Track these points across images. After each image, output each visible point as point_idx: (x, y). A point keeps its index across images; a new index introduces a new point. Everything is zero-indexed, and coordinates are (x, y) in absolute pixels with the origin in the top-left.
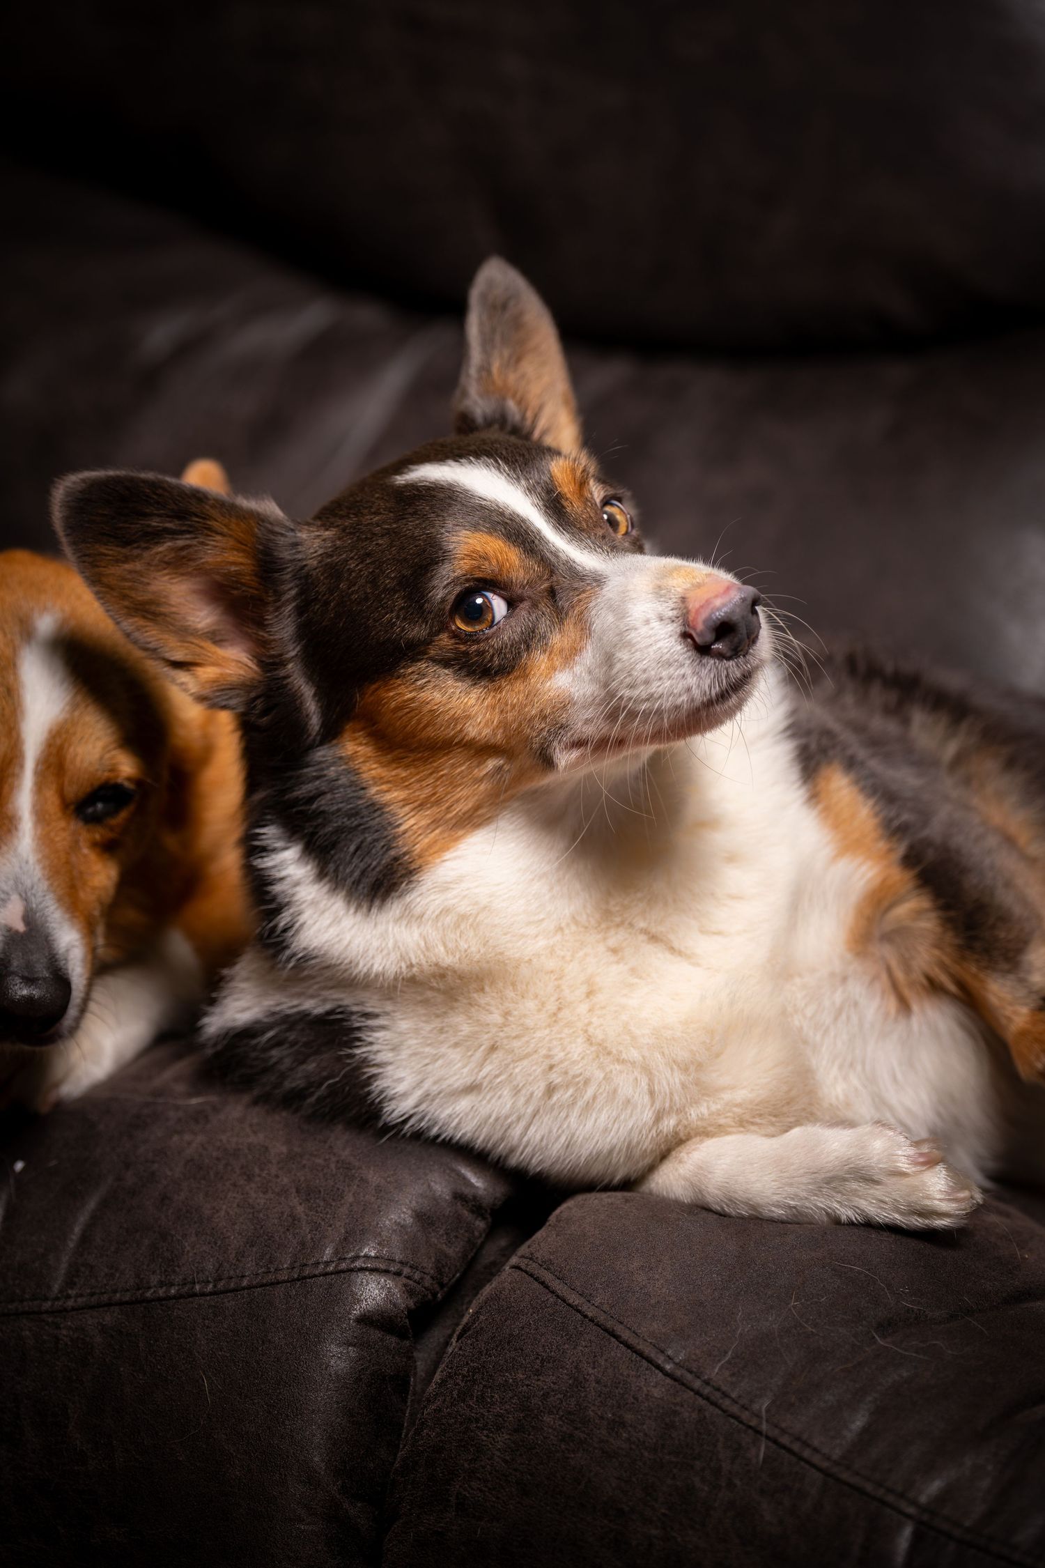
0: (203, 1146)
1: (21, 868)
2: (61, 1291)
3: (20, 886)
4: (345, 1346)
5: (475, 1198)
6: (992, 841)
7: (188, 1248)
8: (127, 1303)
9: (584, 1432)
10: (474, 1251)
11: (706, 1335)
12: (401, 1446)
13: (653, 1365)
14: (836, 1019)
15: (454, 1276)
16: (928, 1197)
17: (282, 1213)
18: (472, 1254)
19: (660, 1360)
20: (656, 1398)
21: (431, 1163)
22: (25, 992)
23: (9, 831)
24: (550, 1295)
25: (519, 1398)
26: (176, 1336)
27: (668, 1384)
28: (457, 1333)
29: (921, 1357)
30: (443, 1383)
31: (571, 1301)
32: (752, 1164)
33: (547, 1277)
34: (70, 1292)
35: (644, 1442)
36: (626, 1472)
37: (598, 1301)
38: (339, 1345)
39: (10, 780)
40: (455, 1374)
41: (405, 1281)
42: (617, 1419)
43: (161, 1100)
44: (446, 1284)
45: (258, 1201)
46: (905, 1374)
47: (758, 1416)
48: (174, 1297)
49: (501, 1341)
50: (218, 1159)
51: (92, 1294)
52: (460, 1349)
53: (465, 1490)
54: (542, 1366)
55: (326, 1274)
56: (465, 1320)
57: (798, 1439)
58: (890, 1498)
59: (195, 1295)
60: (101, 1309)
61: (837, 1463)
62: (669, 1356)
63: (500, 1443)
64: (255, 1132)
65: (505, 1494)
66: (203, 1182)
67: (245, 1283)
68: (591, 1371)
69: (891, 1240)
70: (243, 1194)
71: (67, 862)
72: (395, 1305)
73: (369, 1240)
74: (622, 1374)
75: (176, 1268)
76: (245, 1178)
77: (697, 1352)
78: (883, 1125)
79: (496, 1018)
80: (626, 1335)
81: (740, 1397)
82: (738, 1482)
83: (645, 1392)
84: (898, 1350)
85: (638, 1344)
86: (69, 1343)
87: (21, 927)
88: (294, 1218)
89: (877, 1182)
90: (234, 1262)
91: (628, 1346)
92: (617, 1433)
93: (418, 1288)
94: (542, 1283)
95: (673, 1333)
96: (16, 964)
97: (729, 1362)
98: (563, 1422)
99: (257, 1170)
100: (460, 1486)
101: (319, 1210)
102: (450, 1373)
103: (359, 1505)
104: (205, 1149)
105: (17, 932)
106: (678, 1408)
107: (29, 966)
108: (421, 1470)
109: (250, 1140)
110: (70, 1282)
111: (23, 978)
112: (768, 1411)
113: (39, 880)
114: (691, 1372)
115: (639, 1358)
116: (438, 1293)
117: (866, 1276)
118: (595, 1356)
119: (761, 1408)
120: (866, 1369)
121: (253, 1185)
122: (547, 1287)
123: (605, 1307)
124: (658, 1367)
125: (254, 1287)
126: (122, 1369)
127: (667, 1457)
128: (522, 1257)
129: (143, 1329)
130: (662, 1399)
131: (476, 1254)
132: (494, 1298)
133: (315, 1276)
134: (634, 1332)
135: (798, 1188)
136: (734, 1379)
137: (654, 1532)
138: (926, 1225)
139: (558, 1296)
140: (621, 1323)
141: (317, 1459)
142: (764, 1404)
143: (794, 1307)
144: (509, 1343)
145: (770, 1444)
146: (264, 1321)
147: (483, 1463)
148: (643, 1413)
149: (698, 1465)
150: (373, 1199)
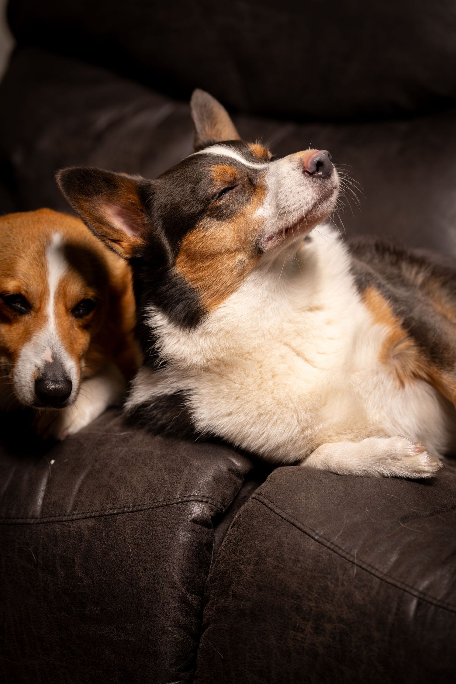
0: (126, 452)
1: (50, 336)
2: (71, 512)
3: (50, 344)
4: (186, 532)
5: (237, 470)
6: (438, 318)
7: (122, 494)
8: (97, 516)
9: (283, 565)
10: (238, 492)
11: (331, 524)
12: (210, 572)
13: (310, 536)
14: (375, 388)
15: (229, 502)
16: (420, 465)
17: (159, 478)
18: (237, 493)
19: (313, 534)
20: (312, 550)
21: (219, 457)
22: (53, 387)
23: (45, 322)
24: (268, 509)
25: (257, 551)
26: (118, 529)
27: (317, 544)
28: (231, 525)
29: (419, 531)
30: (226, 545)
31: (276, 512)
32: (349, 454)
33: (267, 502)
34: (74, 512)
35: (307, 568)
36: (300, 580)
37: (287, 511)
38: (183, 532)
39: (44, 301)
40: (231, 542)
41: (209, 505)
42: (296, 559)
43: (109, 434)
44: (227, 505)
45: (149, 474)
46: (412, 538)
47: (353, 556)
48: (116, 514)
49: (249, 528)
50: (133, 457)
51: (83, 513)
52: (232, 532)
53: (236, 589)
54: (266, 538)
55: (178, 503)
56: (234, 520)
57: (369, 565)
58: (407, 589)
59: (125, 513)
60: (87, 519)
61: (386, 575)
62: (316, 533)
63: (249, 570)
64: (148, 446)
65: (252, 590)
66: (127, 466)
67: (145, 507)
68: (285, 540)
69: (406, 484)
70: (143, 471)
71: (69, 334)
72: (206, 515)
73: (195, 489)
74: (298, 541)
75: (117, 502)
76: (144, 464)
77: (328, 531)
78: (401, 436)
79: (238, 386)
80: (299, 525)
81: (346, 549)
82: (346, 584)
83: (308, 548)
84: (409, 528)
85: (304, 528)
86: (75, 533)
87: (51, 360)
88: (164, 481)
89: (399, 460)
90: (140, 499)
91: (300, 529)
92: (296, 565)
93: (215, 507)
94: (265, 505)
95: (318, 524)
96: (50, 375)
97: (341, 535)
98: (275, 561)
99: (149, 461)
100: (234, 588)
101: (174, 477)
102: (228, 542)
103: (193, 596)
104: (127, 453)
105: (49, 362)
106: (321, 554)
107: (54, 376)
108: (218, 581)
109: (145, 449)
110: (74, 509)
111: (52, 381)
112: (357, 554)
113: (58, 341)
114: (326, 539)
115: (304, 534)
116: (223, 509)
117: (396, 498)
118: (287, 534)
119: (354, 553)
120: (397, 536)
121: (147, 468)
122: (267, 506)
123: (291, 514)
124: (313, 538)
125: (148, 509)
126: (96, 543)
127: (317, 574)
128: (257, 494)
129: (104, 527)
130: (314, 550)
131: (238, 493)
132: (246, 511)
133: (173, 504)
134: (302, 523)
135: (367, 463)
136: (343, 542)
137: (312, 604)
138: (419, 476)
139: (271, 510)
140: (297, 520)
141: (176, 578)
142: (355, 552)
143: (367, 512)
144: (252, 529)
145: (358, 568)
146: (153, 523)
147: (242, 578)
148: (307, 556)
149: (329, 577)
150: (196, 472)
